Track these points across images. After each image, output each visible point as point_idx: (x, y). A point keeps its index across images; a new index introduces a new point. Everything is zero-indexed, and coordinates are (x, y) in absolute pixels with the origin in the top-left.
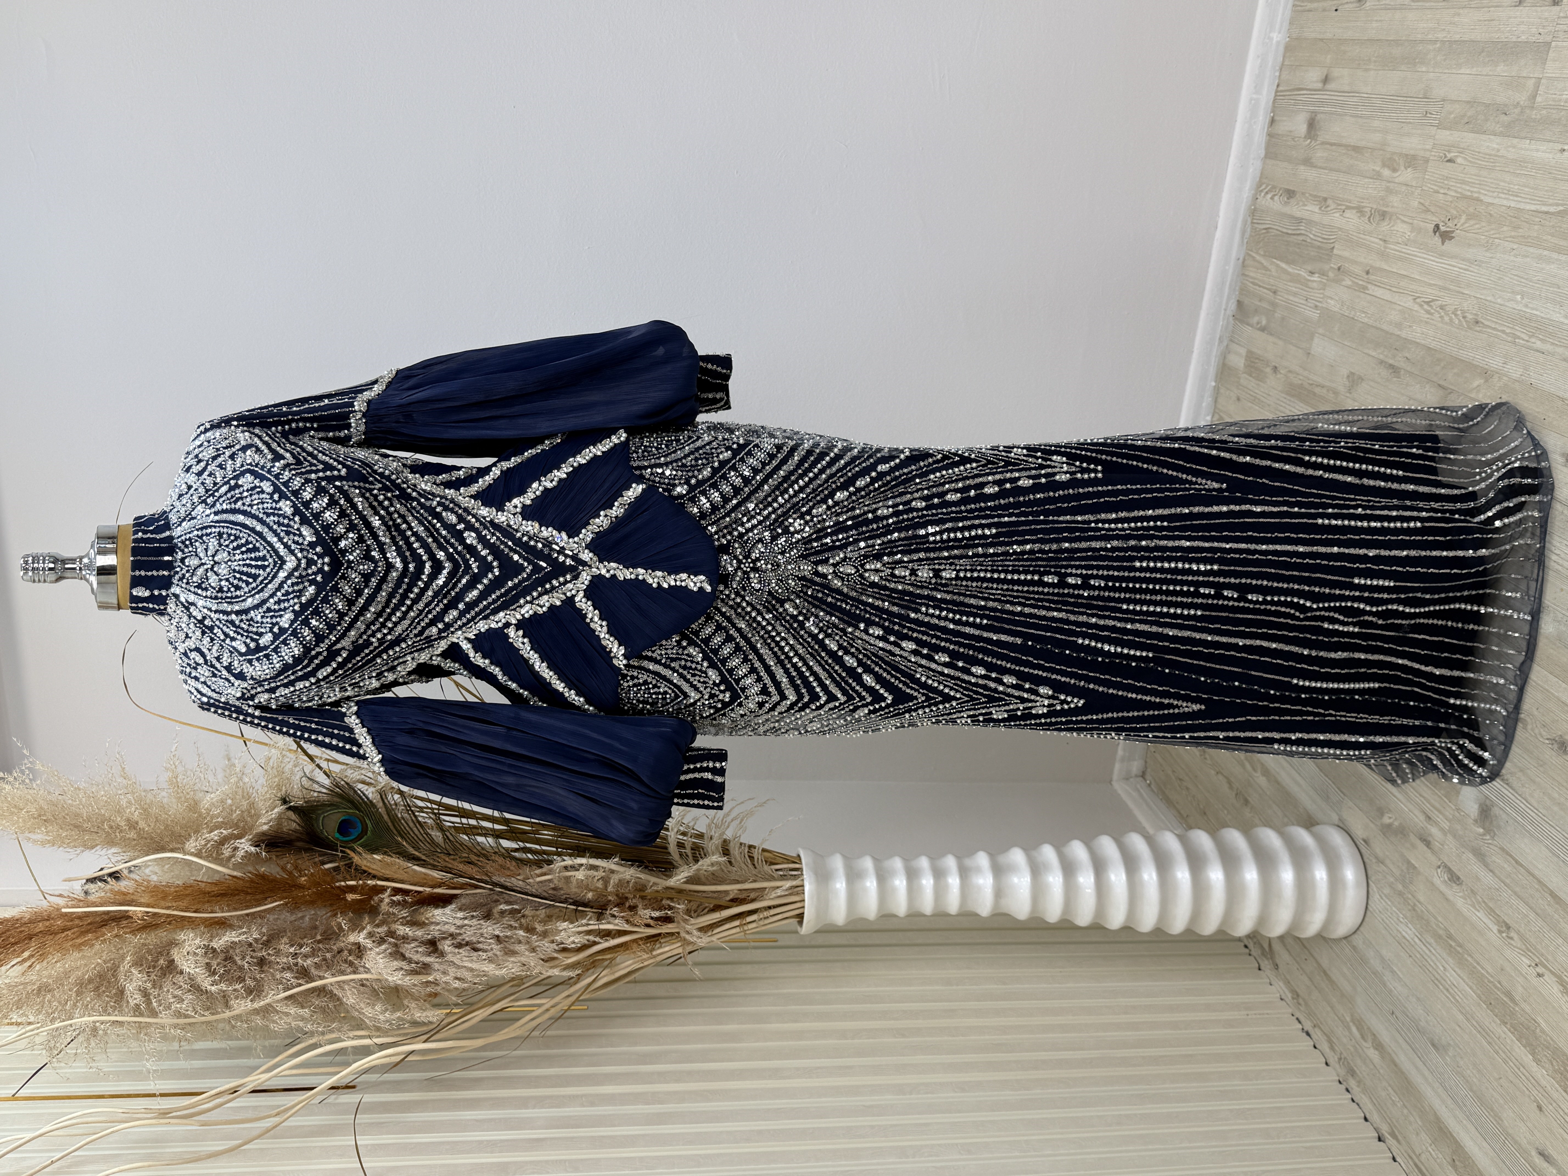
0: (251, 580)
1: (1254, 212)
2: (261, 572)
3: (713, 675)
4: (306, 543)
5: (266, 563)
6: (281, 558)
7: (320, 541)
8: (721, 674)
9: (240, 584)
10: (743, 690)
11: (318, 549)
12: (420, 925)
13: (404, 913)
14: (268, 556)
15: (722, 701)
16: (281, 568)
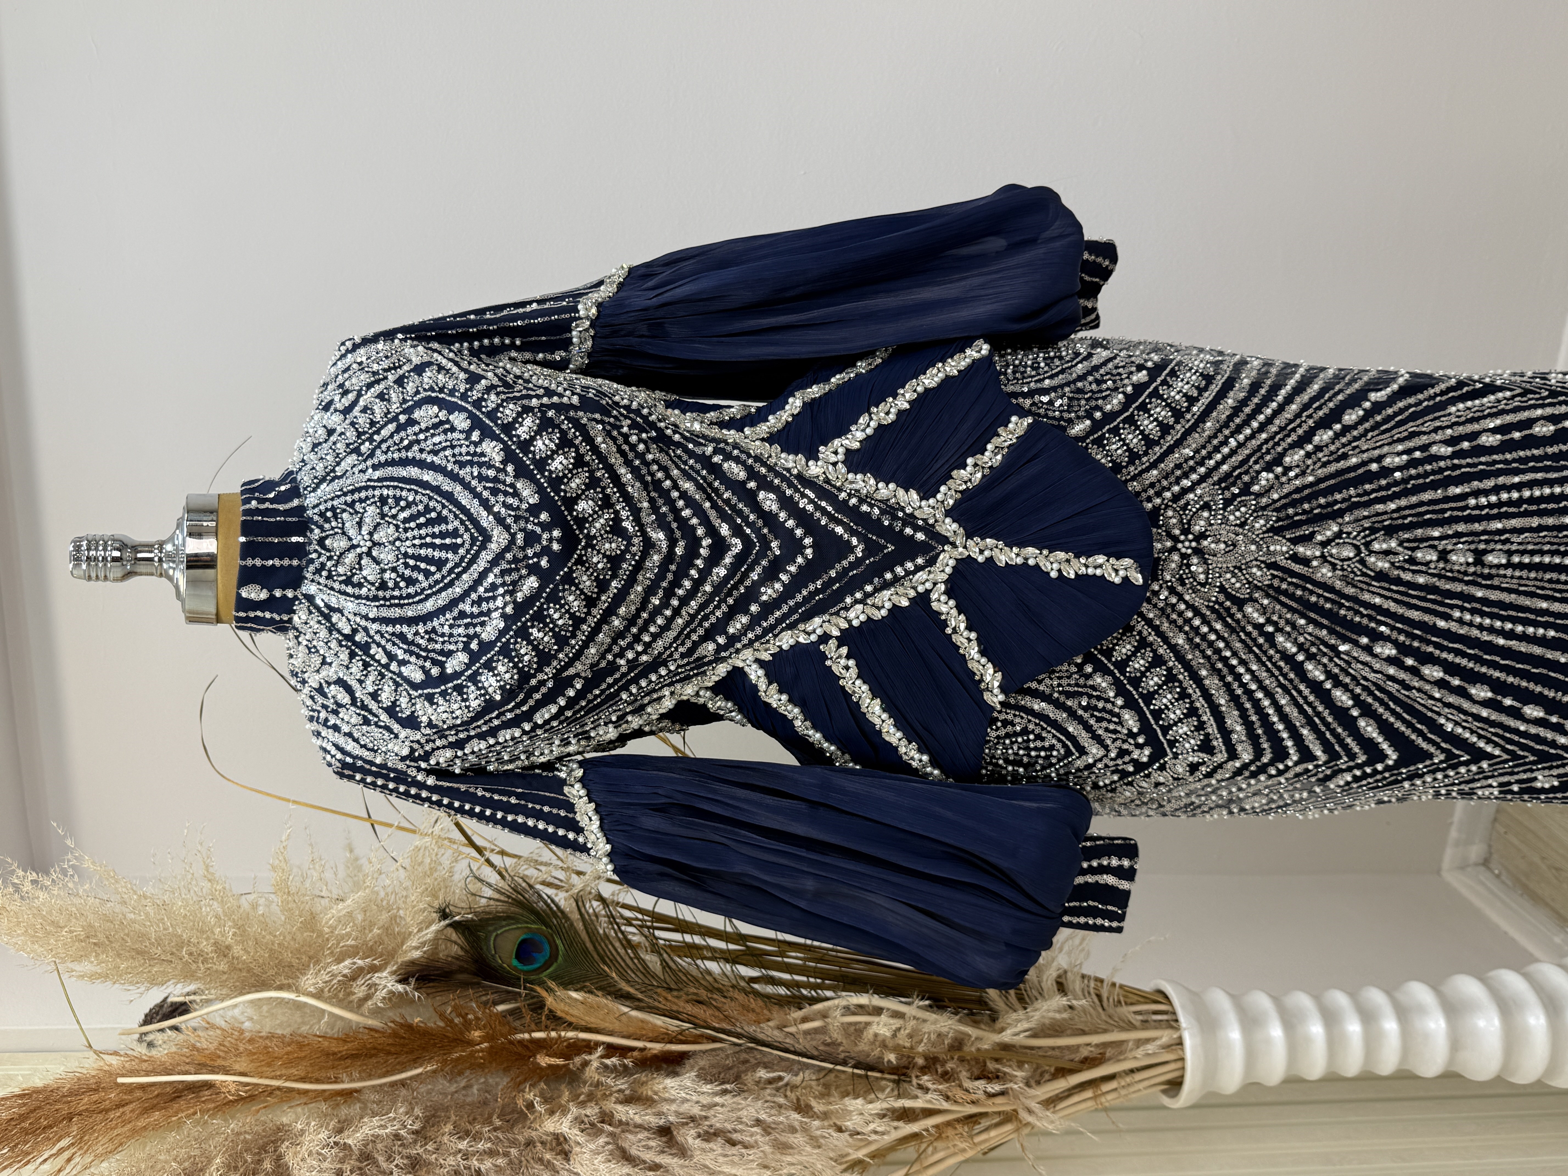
0: (433, 569)
2: (450, 555)
3: (1131, 721)
4: (524, 506)
5: (459, 541)
6: (482, 531)
7: (545, 503)
8: (1142, 718)
9: (415, 575)
10: (1172, 743)
11: (544, 516)
12: (646, 1101)
13: (622, 1084)
14: (462, 530)
15: (1135, 762)
16: (483, 547)
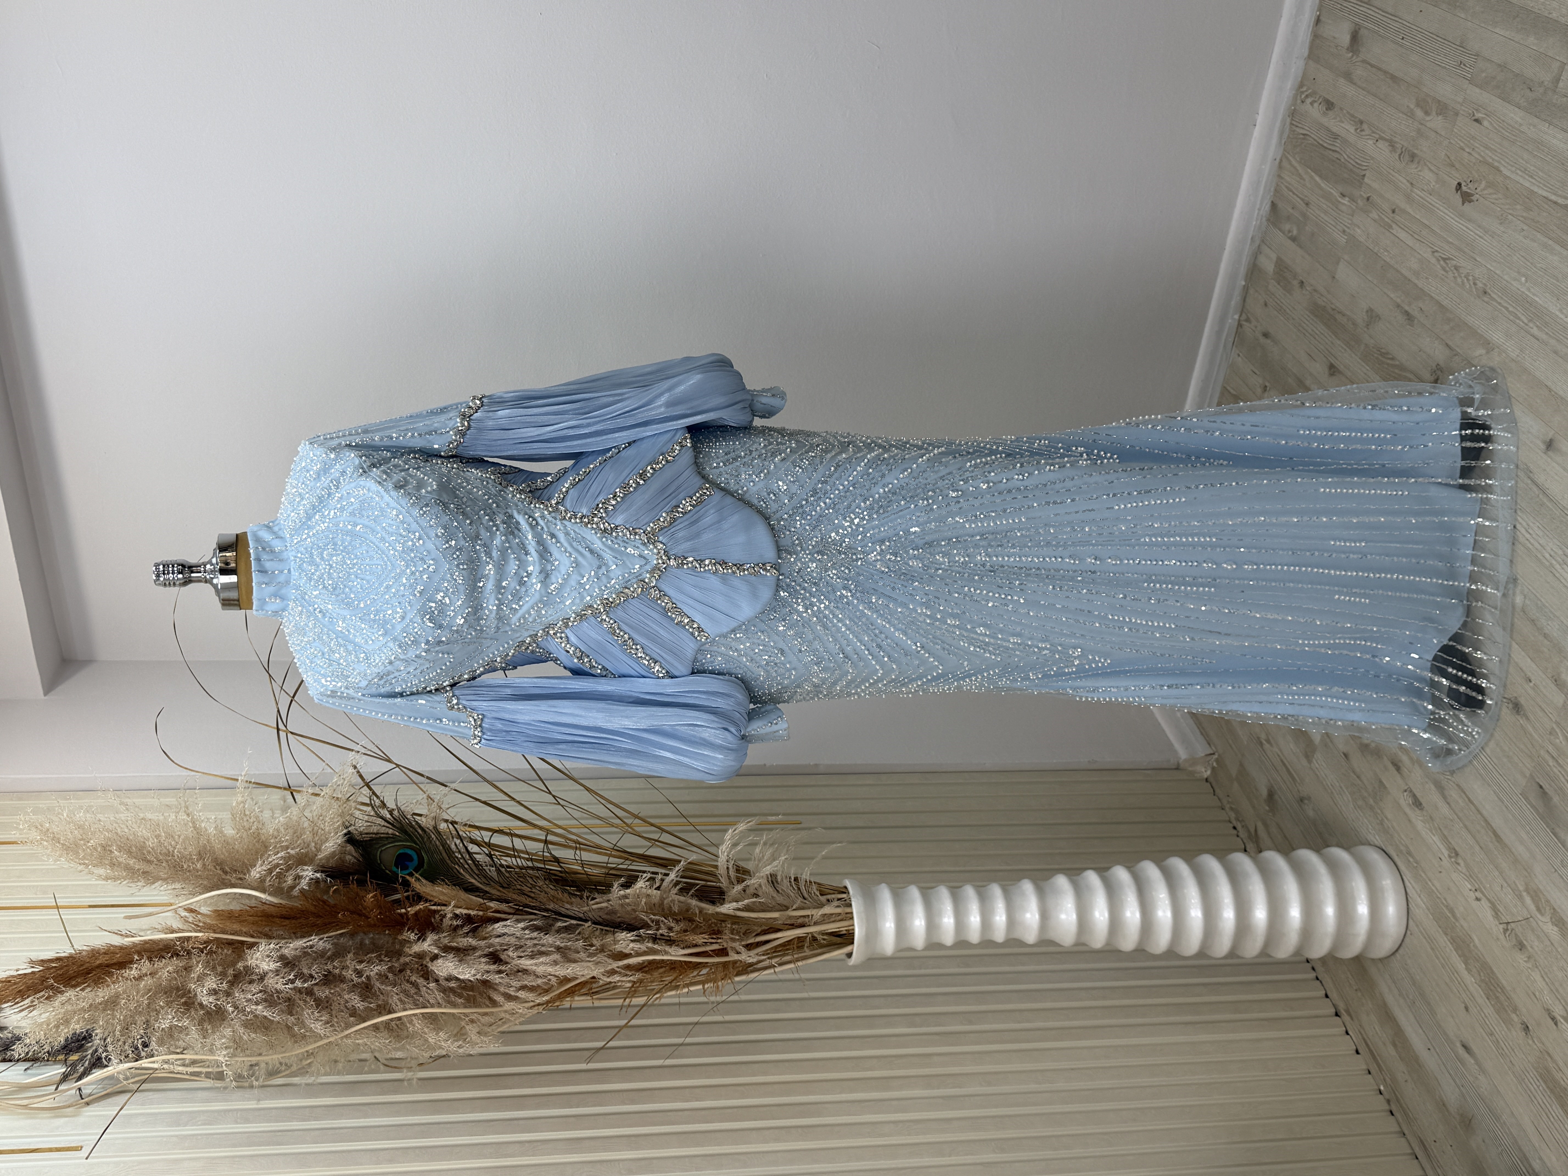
1: (1293, 114)
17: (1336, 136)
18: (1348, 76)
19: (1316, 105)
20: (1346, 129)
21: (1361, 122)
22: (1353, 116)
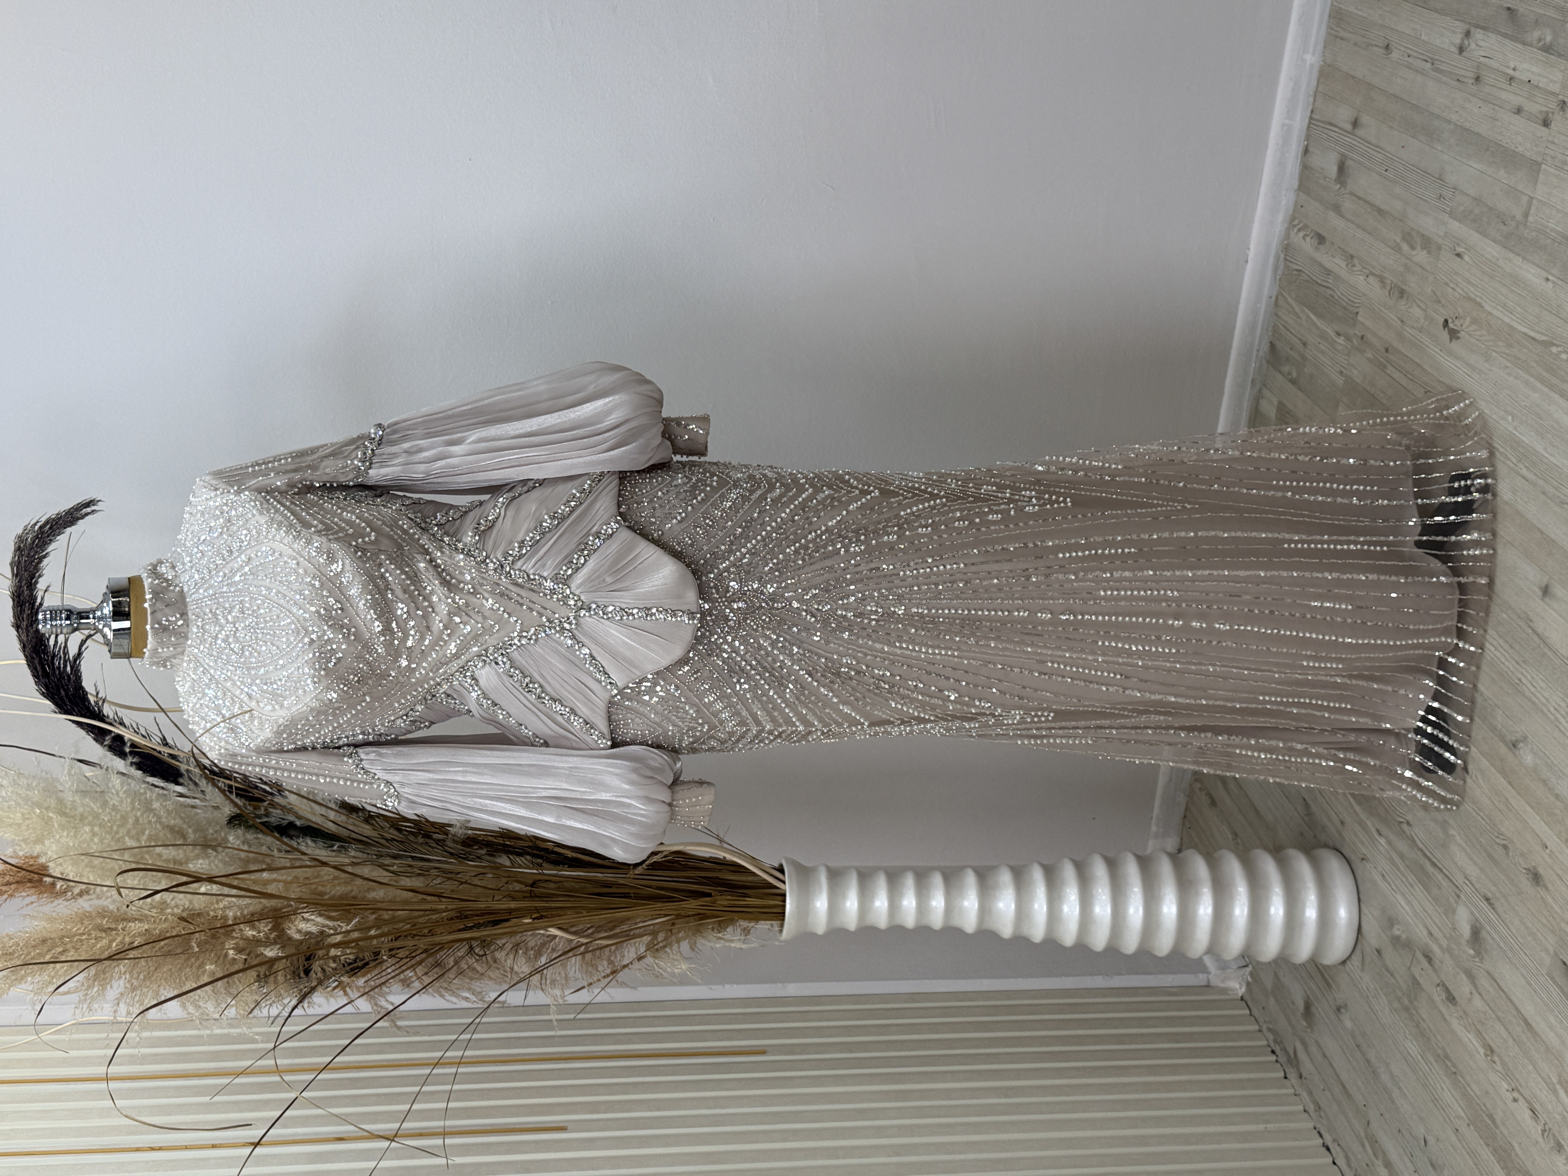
1: (1287, 249)
17: (1328, 272)
18: (1337, 208)
19: (1308, 239)
20: (1337, 264)
21: (1352, 257)
22: (1343, 250)
